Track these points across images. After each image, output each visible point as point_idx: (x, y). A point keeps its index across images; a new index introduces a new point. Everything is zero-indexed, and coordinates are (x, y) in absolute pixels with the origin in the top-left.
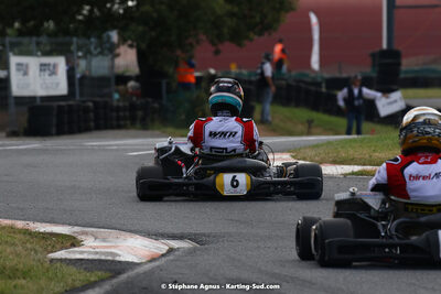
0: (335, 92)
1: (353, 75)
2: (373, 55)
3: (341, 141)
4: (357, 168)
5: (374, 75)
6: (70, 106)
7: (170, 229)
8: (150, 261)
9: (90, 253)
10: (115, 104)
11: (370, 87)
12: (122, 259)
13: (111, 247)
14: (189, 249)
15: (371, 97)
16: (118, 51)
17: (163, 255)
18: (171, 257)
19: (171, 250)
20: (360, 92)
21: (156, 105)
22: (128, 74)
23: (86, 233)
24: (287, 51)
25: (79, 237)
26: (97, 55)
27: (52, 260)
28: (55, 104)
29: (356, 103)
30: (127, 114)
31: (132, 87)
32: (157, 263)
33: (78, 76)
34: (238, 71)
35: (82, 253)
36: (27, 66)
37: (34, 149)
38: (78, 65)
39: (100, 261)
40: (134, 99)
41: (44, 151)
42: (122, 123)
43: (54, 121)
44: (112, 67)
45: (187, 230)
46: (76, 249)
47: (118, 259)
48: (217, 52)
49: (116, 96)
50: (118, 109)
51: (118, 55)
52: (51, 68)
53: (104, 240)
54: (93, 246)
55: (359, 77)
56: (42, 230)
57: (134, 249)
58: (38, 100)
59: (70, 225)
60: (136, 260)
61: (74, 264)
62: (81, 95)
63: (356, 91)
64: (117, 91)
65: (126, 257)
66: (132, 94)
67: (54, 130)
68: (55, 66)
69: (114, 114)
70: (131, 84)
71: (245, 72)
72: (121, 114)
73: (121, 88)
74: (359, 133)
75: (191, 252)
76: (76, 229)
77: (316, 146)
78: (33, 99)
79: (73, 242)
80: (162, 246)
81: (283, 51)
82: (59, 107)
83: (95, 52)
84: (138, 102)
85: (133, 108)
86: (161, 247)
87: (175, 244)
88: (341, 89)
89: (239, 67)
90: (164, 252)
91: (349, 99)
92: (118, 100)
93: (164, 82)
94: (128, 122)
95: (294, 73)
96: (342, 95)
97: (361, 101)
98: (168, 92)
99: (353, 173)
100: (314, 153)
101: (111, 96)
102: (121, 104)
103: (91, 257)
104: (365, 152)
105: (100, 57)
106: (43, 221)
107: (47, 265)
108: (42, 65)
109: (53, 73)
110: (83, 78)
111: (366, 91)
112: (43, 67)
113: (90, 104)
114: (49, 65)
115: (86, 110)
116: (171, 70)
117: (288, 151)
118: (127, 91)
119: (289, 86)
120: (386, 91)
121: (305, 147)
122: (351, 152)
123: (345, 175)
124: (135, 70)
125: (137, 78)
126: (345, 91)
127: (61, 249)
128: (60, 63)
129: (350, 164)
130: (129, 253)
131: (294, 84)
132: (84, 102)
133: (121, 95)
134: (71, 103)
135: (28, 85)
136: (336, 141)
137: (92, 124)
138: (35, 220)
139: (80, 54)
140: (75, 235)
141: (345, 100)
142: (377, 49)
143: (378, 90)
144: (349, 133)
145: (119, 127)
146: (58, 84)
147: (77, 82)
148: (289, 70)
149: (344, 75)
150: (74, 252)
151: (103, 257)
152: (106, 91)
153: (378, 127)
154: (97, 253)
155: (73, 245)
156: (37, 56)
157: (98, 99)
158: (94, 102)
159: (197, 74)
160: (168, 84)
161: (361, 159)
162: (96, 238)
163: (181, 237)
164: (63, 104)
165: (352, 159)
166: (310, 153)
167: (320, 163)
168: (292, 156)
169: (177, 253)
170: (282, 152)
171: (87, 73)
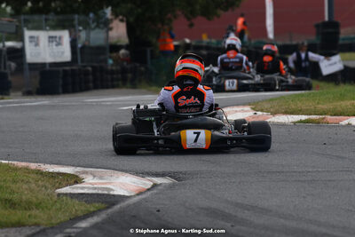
0: (286, 56)
1: (300, 42)
2: (317, 26)
3: (291, 95)
4: (304, 117)
5: (318, 42)
6: (72, 70)
7: (154, 169)
8: (138, 195)
9: (89, 188)
10: (109, 68)
11: (314, 52)
12: (115, 193)
13: (106, 183)
14: (169, 184)
15: (315, 60)
16: (111, 26)
17: (148, 190)
18: (155, 191)
19: (155, 185)
20: (307, 55)
21: (143, 69)
22: (119, 44)
23: (86, 173)
24: (247, 24)
25: (84, 176)
26: (94, 29)
27: (59, 195)
28: (61, 69)
29: (303, 65)
30: (120, 76)
31: (123, 54)
32: (144, 196)
33: (80, 46)
34: (208, 40)
35: (83, 188)
36: (38, 38)
37: (44, 106)
38: (79, 36)
39: (98, 194)
40: (125, 63)
41: (53, 107)
42: (115, 83)
43: (61, 82)
44: (107, 38)
46: (78, 185)
47: (112, 193)
48: (191, 25)
49: (111, 61)
50: (112, 72)
51: (111, 29)
52: (57, 39)
53: (101, 178)
54: (93, 182)
55: (306, 44)
56: (51, 170)
57: (124, 183)
58: (48, 66)
59: (73, 166)
60: (127, 194)
61: (77, 198)
62: (82, 61)
63: (303, 55)
64: (110, 58)
65: (119, 191)
66: (123, 60)
67: (60, 90)
68: (60, 38)
69: (109, 77)
70: (123, 51)
71: (214, 41)
72: (115, 76)
73: (114, 55)
75: (171, 187)
76: (79, 169)
77: (271, 100)
78: (44, 65)
79: (76, 180)
80: (148, 182)
81: (244, 23)
82: (65, 71)
83: (93, 26)
84: (129, 66)
85: (124, 71)
86: (146, 183)
87: (158, 180)
88: (291, 53)
89: (209, 37)
90: (149, 187)
91: (298, 62)
92: (112, 65)
93: (149, 50)
94: (120, 83)
95: (253, 42)
96: (292, 58)
97: (307, 63)
98: (152, 58)
99: (301, 121)
100: (269, 106)
101: (106, 61)
102: (114, 68)
103: (90, 192)
104: (310, 105)
105: (97, 30)
106: (51, 163)
107: (55, 198)
108: (50, 37)
109: (59, 44)
110: (83, 47)
111: (311, 55)
112: (51, 39)
113: (90, 69)
114: (56, 37)
115: (86, 73)
116: (154, 40)
117: (249, 104)
118: (119, 57)
119: (249, 51)
120: (328, 54)
121: (263, 101)
122: (299, 104)
123: (295, 123)
124: (125, 40)
125: (127, 47)
126: (295, 55)
127: (67, 185)
128: (65, 36)
129: (298, 114)
130: (121, 188)
131: (253, 50)
132: (85, 66)
133: (114, 61)
134: (74, 68)
135: (39, 54)
136: (288, 95)
137: (91, 85)
138: (45, 163)
139: (81, 28)
140: (78, 174)
141: (295, 62)
142: (320, 22)
143: (321, 54)
145: (113, 87)
146: (63, 53)
147: (78, 51)
148: (249, 39)
149: (294, 43)
150: (77, 188)
151: (100, 192)
152: (102, 57)
153: (322, 84)
154: (95, 188)
155: (76, 182)
156: (46, 30)
157: (95, 64)
158: (93, 67)
159: (176, 43)
160: (152, 51)
161: (307, 110)
162: (94, 176)
163: (163, 175)
164: (67, 68)
165: (300, 110)
166: (266, 106)
167: (274, 114)
168: (252, 108)
169: (160, 188)
170: (244, 104)
171: (87, 43)
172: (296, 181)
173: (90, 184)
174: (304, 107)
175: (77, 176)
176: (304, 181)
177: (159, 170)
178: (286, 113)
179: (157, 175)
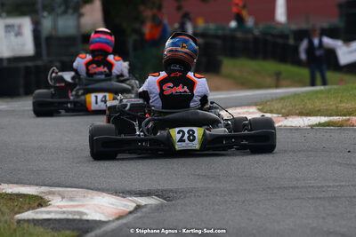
2: (340, 6)
3: (307, 93)
4: (323, 119)
6: (37, 67)
7: (137, 186)
8: (118, 219)
9: (56, 212)
12: (89, 218)
13: (78, 206)
14: (156, 205)
17: (131, 213)
18: (139, 214)
19: (138, 207)
20: (321, 42)
23: (53, 193)
25: (50, 197)
27: (19, 221)
28: (22, 65)
32: (124, 221)
35: (49, 212)
39: (67, 221)
43: (23, 81)
44: (78, 26)
45: (154, 186)
46: (43, 209)
47: (84, 218)
51: (82, 15)
52: (16, 28)
53: (71, 199)
54: (60, 206)
56: (9, 191)
57: (100, 207)
58: (5, 62)
59: (37, 185)
60: (103, 219)
61: (41, 225)
62: (48, 55)
63: (316, 42)
65: (93, 215)
67: (22, 90)
68: (20, 26)
74: (324, 83)
75: (158, 208)
76: (43, 189)
77: (282, 99)
79: (40, 202)
82: (27, 68)
83: (59, 11)
86: (128, 204)
87: (143, 201)
90: (132, 209)
99: (320, 124)
100: (281, 106)
103: (58, 216)
104: (331, 103)
105: (66, 16)
106: (9, 182)
108: (7, 26)
109: (19, 34)
110: (49, 38)
111: (327, 41)
112: (8, 28)
113: (58, 64)
114: (14, 26)
117: (255, 104)
119: (256, 39)
121: (272, 100)
122: (318, 103)
123: (312, 127)
127: (29, 210)
128: (26, 24)
129: (316, 115)
130: (96, 212)
131: (261, 36)
134: (40, 63)
139: (45, 14)
140: (43, 195)
144: (313, 84)
146: (23, 45)
147: (43, 42)
148: (256, 24)
150: (41, 212)
151: (70, 217)
152: (72, 50)
154: (64, 212)
155: (40, 205)
157: (64, 59)
158: (61, 61)
161: (327, 110)
162: (63, 198)
163: (148, 194)
164: (29, 64)
165: (319, 111)
166: (277, 106)
167: (286, 115)
168: (259, 110)
169: (144, 210)
170: (249, 105)
171: (54, 33)
172: (313, 198)
173: (58, 207)
174: (323, 107)
175: (41, 198)
176: (324, 198)
177: (144, 188)
178: (301, 114)
179: (141, 194)
